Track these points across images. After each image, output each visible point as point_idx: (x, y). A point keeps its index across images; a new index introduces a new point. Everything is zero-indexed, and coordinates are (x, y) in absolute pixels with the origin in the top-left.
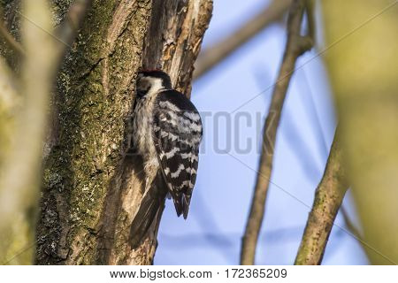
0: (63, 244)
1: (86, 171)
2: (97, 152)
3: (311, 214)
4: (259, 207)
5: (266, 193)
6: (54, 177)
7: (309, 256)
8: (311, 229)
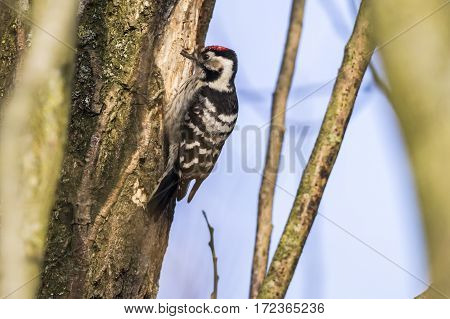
0: (97, 99)
1: (119, 28)
2: (130, 9)
3: (341, 71)
4: (289, 63)
5: (296, 50)
6: (89, 34)
7: (338, 111)
8: (340, 84)
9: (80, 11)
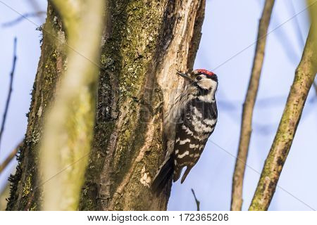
0: (114, 108)
1: (131, 56)
2: (139, 43)
3: (292, 88)
4: (255, 82)
5: (260, 73)
7: (291, 117)
8: (292, 97)
9: (103, 44)
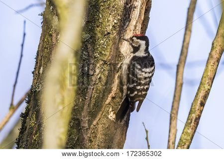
0: (91, 68)
1: (102, 33)
2: (108, 24)
3: (210, 54)
4: (185, 50)
5: (188, 44)
6: (87, 36)
7: (209, 74)
8: (210, 61)
9: (83, 25)
